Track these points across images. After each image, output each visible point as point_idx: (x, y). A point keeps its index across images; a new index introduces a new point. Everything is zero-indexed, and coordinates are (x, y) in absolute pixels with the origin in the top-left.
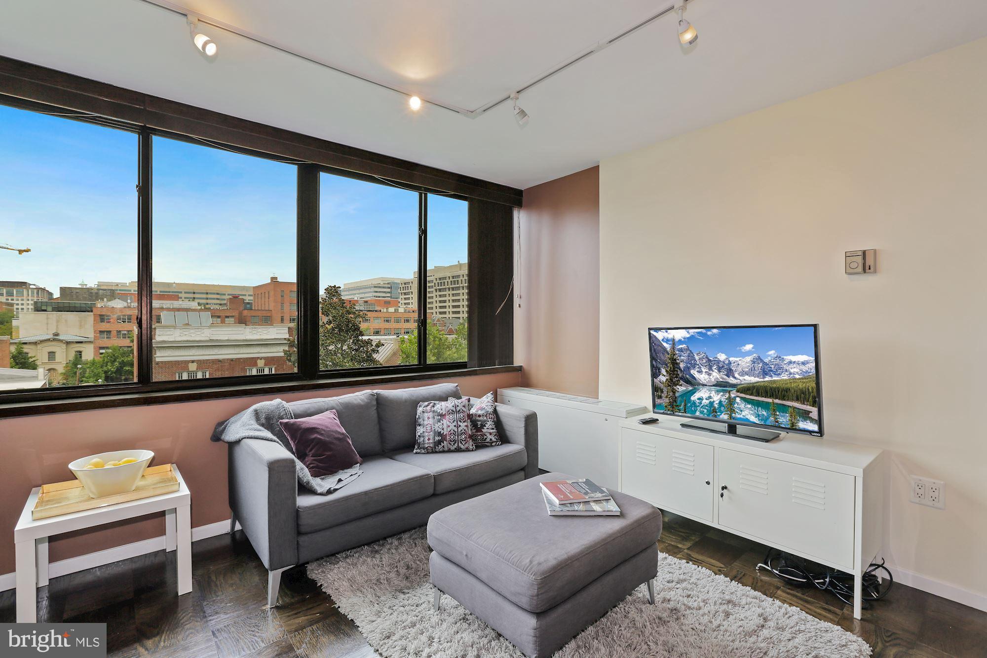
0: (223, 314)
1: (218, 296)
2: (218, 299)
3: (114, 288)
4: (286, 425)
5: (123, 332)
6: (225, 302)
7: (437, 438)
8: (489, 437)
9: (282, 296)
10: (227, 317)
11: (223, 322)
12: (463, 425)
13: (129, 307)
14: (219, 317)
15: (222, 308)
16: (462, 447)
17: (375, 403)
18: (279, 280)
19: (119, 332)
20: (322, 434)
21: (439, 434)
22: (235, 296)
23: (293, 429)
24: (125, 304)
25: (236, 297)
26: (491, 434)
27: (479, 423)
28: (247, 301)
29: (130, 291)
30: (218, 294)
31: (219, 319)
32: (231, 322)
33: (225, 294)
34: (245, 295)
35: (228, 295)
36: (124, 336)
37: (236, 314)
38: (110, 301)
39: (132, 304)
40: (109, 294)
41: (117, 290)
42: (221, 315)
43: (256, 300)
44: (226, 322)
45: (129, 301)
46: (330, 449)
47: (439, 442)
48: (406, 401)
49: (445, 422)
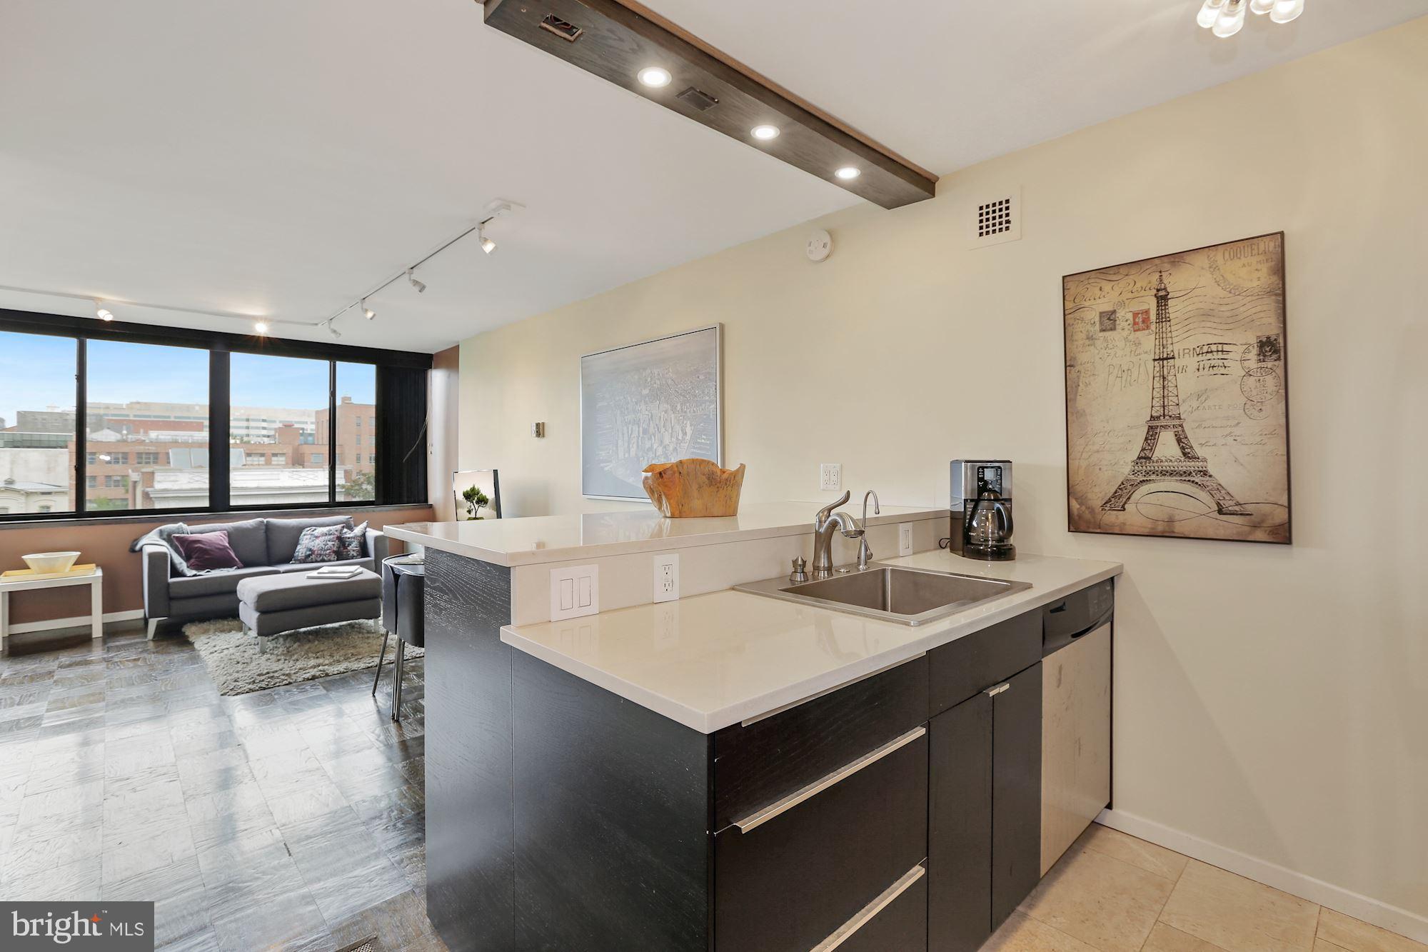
0: (268, 451)
1: (264, 424)
2: (264, 428)
3: (102, 412)
4: (177, 538)
5: (115, 478)
6: (272, 433)
7: (308, 553)
8: (352, 553)
9: (358, 425)
10: (275, 455)
11: (268, 463)
12: (330, 543)
13: (124, 441)
14: (262, 455)
15: (266, 440)
16: (326, 558)
17: (264, 527)
18: (354, 401)
19: (108, 477)
20: (204, 545)
21: (310, 550)
22: (287, 424)
23: (182, 541)
24: (118, 436)
25: (288, 426)
26: (354, 551)
27: (347, 543)
28: (309, 432)
29: (128, 416)
30: (264, 421)
31: (263, 459)
32: (280, 463)
33: (274, 422)
34: (307, 423)
35: (280, 422)
36: (117, 484)
37: (289, 450)
38: (95, 432)
39: (130, 436)
40: (94, 421)
41: (107, 415)
42: (265, 452)
43: (320, 431)
44: (273, 463)
45: (125, 432)
46: (209, 554)
47: (309, 555)
48: (293, 527)
49: (317, 541)
